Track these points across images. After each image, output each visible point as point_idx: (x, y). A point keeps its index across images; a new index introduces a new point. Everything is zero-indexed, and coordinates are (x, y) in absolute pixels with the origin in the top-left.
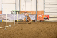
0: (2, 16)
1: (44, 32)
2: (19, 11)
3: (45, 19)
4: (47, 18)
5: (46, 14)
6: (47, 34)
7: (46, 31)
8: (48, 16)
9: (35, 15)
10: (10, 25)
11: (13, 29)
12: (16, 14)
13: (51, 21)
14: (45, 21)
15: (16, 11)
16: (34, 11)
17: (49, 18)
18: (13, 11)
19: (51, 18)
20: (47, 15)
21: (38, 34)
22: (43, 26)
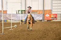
0: (7, 16)
1: (52, 32)
2: (25, 11)
3: (53, 19)
4: (55, 17)
5: (53, 13)
6: (55, 34)
7: (54, 32)
8: (56, 16)
9: (42, 15)
10: (16, 25)
11: (19, 30)
12: (22, 13)
13: (60, 20)
14: (53, 20)
15: (22, 11)
16: (40, 10)
17: (57, 18)
18: (19, 11)
19: (60, 18)
20: (55, 14)
21: (46, 34)
22: (51, 26)
